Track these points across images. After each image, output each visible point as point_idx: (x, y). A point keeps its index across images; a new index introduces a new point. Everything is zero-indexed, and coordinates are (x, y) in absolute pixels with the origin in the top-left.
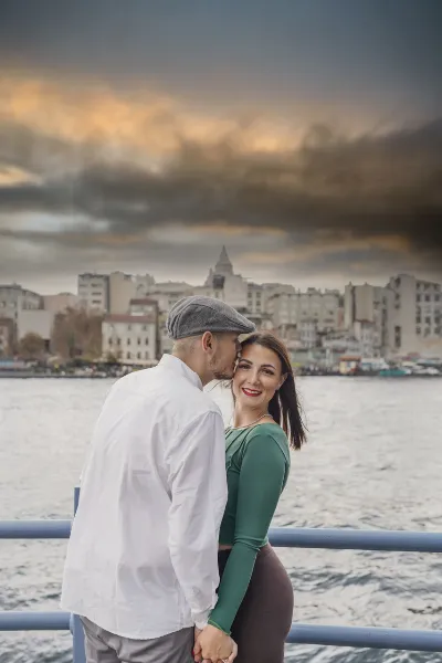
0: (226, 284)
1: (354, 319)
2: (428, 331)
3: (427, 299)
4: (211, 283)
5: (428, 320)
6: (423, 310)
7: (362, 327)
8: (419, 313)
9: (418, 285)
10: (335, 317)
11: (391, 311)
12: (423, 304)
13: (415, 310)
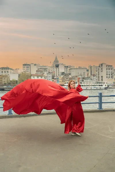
0: (60, 66)
1: (91, 75)
2: (109, 77)
3: (109, 69)
4: (55, 66)
5: (109, 74)
6: (108, 72)
7: (93, 76)
8: (107, 73)
9: (107, 66)
10: (86, 74)
11: (100, 73)
12: (108, 70)
13: (106, 72)
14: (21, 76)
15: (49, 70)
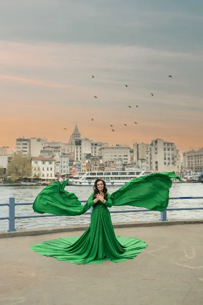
0: (82, 144)
1: (138, 159)
2: (169, 163)
3: (169, 150)
4: (74, 143)
5: (169, 159)
6: (167, 154)
7: (142, 162)
8: (165, 155)
9: (164, 144)
10: (129, 157)
11: (153, 155)
12: (167, 152)
13: (163, 155)
14: (13, 159)
15: (64, 150)
